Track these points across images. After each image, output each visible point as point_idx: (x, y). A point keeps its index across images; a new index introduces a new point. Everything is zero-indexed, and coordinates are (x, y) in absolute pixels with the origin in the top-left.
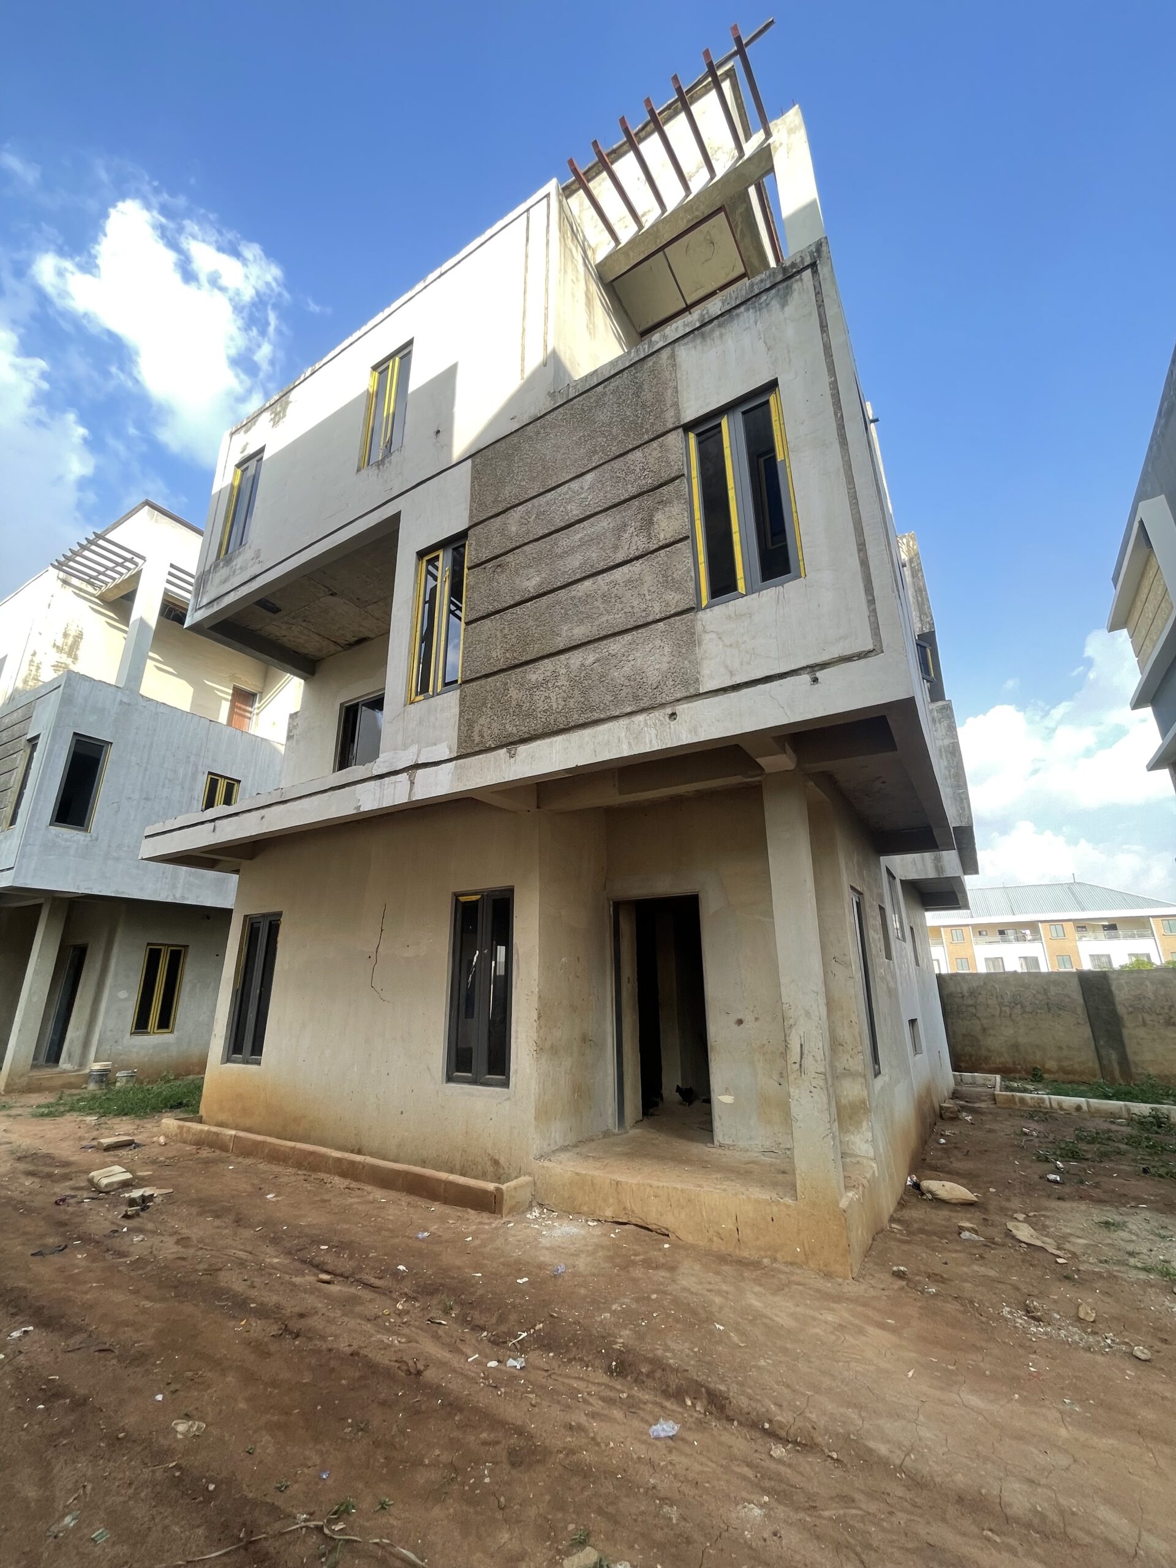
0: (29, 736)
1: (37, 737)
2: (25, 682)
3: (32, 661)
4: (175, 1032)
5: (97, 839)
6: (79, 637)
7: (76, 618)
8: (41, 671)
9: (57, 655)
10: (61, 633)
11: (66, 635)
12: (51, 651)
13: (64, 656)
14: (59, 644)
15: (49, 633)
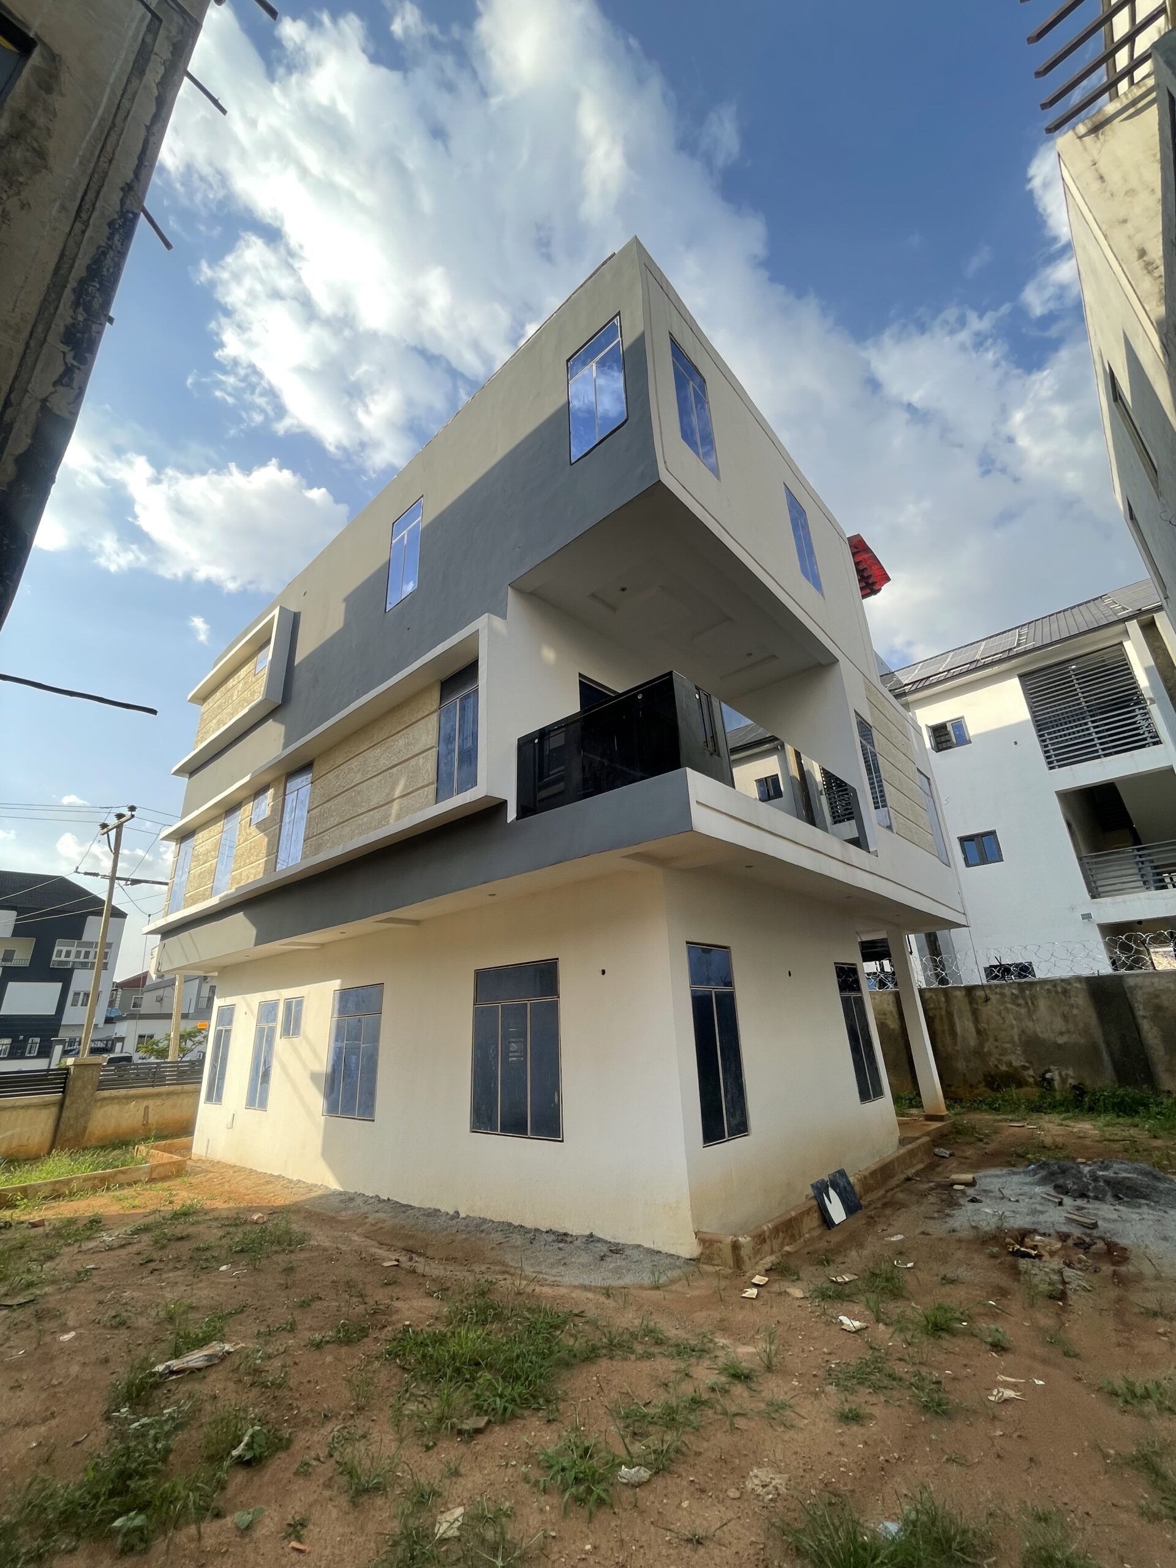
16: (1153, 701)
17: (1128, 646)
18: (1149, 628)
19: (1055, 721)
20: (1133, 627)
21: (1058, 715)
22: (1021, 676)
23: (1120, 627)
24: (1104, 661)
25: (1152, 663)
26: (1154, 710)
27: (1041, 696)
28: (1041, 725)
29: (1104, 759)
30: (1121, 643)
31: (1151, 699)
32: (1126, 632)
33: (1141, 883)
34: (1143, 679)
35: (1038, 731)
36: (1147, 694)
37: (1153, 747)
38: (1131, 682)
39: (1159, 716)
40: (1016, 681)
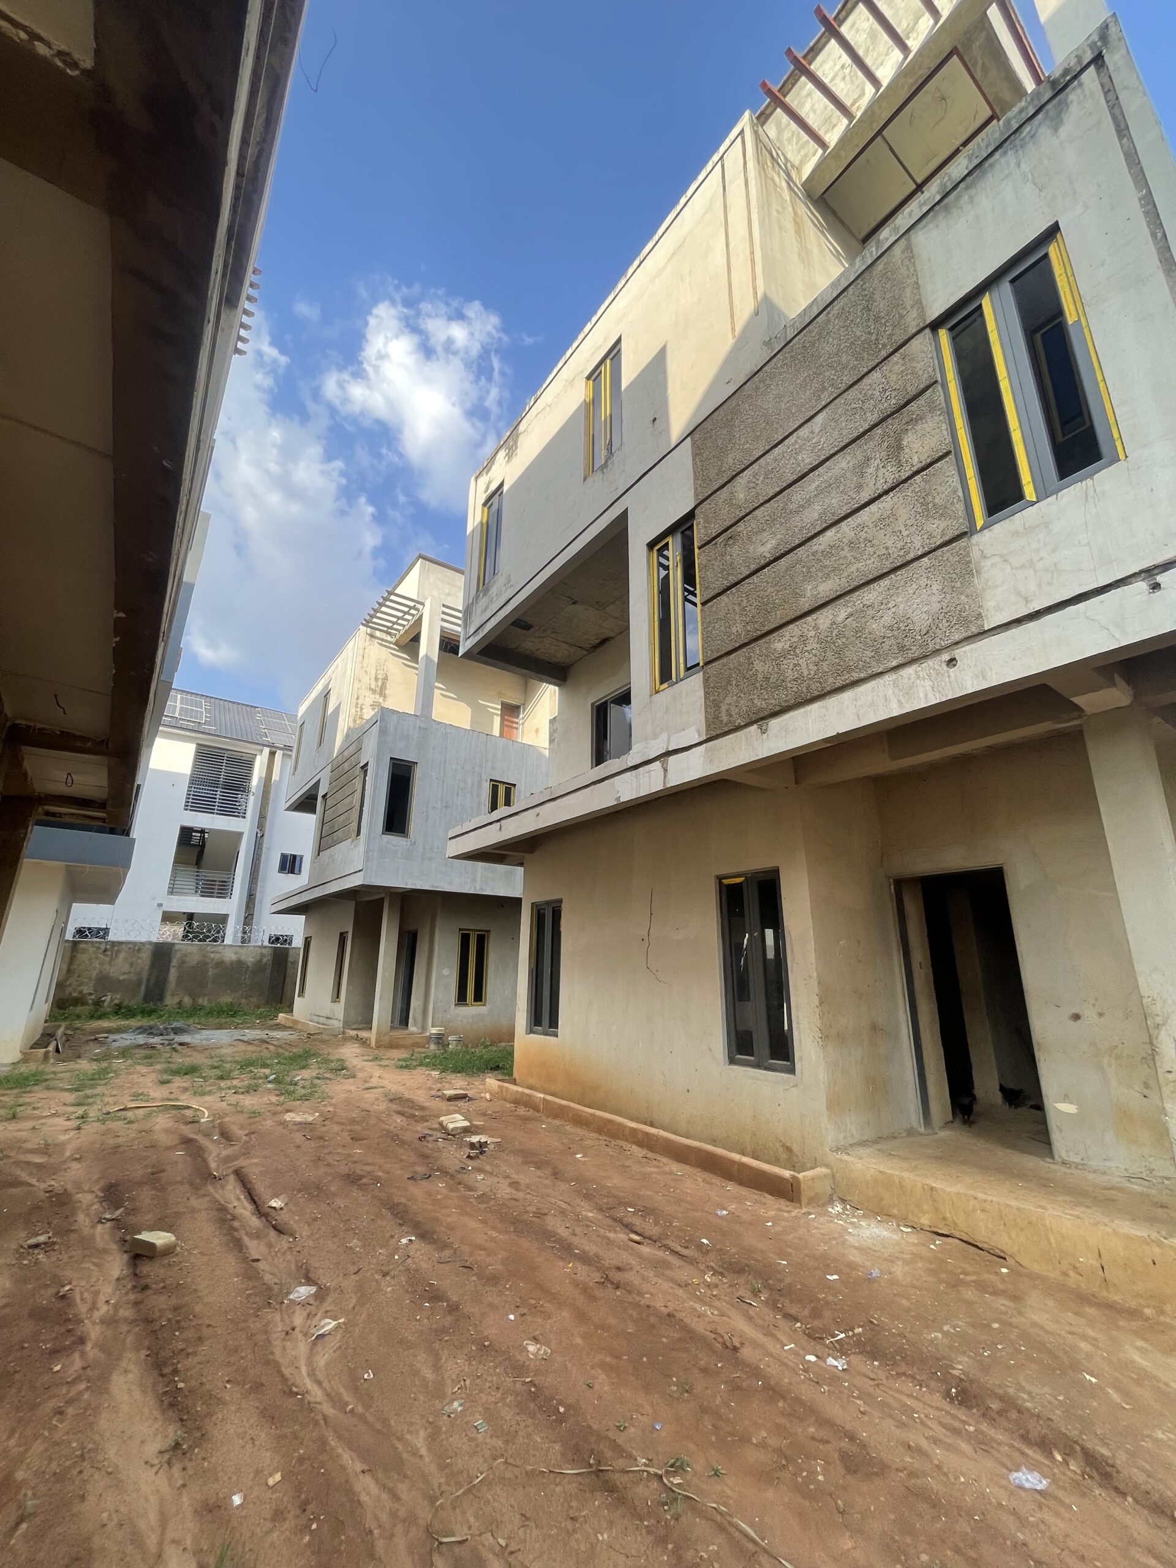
0: (362, 765)
1: (367, 764)
2: (355, 721)
3: (357, 704)
4: (489, 1005)
5: (415, 843)
6: (386, 679)
7: (382, 663)
8: (364, 711)
9: (373, 696)
10: (373, 677)
11: (376, 679)
12: (368, 693)
13: (377, 696)
14: (373, 687)
15: (366, 679)
16: (253, 795)
17: (258, 758)
18: (272, 754)
19: (199, 781)
20: (266, 751)
21: (202, 778)
22: (197, 744)
23: (261, 747)
24: (243, 760)
25: (265, 776)
26: (252, 798)
28: (194, 780)
29: (215, 816)
30: (256, 756)
31: (253, 793)
32: (262, 751)
33: (194, 892)
34: (255, 780)
35: (190, 783)
36: (253, 790)
37: (241, 819)
38: (248, 777)
39: (252, 804)
40: (195, 746)
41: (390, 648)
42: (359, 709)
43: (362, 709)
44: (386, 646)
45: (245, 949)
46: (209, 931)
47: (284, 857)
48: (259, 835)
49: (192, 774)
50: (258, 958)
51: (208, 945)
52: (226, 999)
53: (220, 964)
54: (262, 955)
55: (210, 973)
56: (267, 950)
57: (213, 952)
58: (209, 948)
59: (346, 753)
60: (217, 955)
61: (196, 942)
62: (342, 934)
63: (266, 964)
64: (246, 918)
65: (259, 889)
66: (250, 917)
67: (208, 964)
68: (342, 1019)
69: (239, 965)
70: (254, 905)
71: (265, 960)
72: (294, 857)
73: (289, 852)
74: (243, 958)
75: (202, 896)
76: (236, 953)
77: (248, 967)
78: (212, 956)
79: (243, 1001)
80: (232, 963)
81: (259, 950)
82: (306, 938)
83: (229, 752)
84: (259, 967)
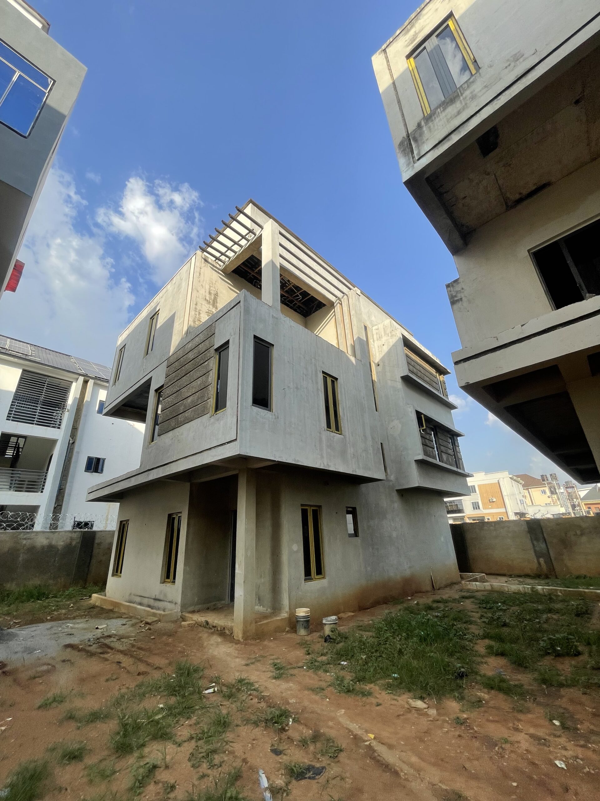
0: (216, 347)
1: (226, 344)
2: (194, 322)
3: (196, 308)
4: (327, 578)
5: (278, 418)
6: (216, 295)
7: (214, 282)
8: (201, 315)
9: (208, 306)
10: (207, 291)
11: (210, 293)
12: (204, 303)
13: (211, 307)
14: (208, 298)
15: (202, 291)
16: (68, 411)
17: (74, 385)
18: (86, 382)
19: (22, 398)
20: (81, 379)
21: (25, 396)
22: (24, 370)
23: (77, 376)
24: (59, 384)
25: (78, 397)
26: (67, 414)
27: (25, 384)
28: (18, 397)
29: (34, 426)
30: (72, 382)
31: (68, 410)
32: (77, 379)
33: (8, 487)
34: (70, 400)
35: (14, 399)
36: (68, 407)
37: (56, 429)
38: (64, 399)
39: (67, 418)
40: (21, 371)
41: (219, 273)
42: (197, 313)
43: (199, 313)
44: (216, 271)
45: (57, 534)
46: (23, 520)
47: (90, 460)
48: (71, 442)
49: (16, 392)
50: (68, 541)
51: (21, 533)
52: (35, 582)
53: (32, 549)
54: (72, 539)
55: (20, 559)
56: (78, 533)
57: (25, 539)
58: (22, 535)
59: (190, 346)
60: (29, 541)
61: (9, 531)
62: (170, 515)
63: (75, 546)
64: (55, 508)
65: (68, 485)
66: (59, 507)
67: (18, 550)
68: (179, 600)
69: (50, 549)
70: (63, 497)
71: (74, 543)
72: (98, 460)
73: (95, 455)
74: (54, 543)
75: (16, 491)
76: (47, 538)
77: (58, 550)
78: (24, 542)
79: (51, 582)
80: (43, 547)
81: (70, 535)
82: (121, 522)
83: (50, 378)
84: (69, 549)
